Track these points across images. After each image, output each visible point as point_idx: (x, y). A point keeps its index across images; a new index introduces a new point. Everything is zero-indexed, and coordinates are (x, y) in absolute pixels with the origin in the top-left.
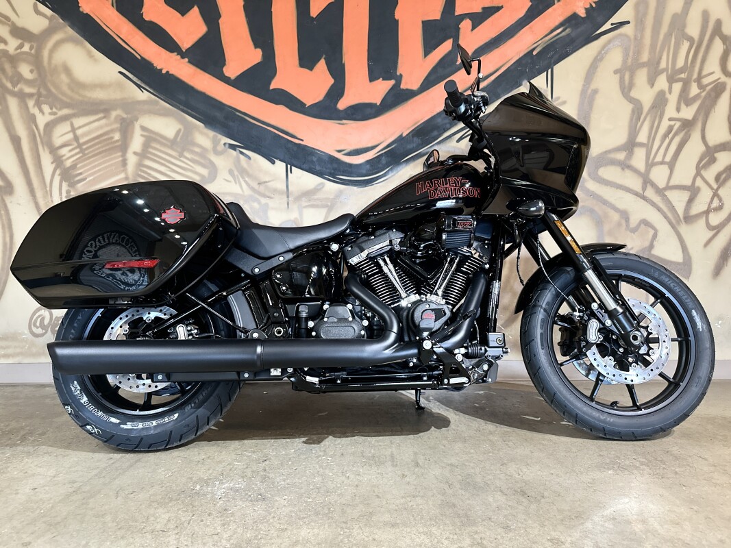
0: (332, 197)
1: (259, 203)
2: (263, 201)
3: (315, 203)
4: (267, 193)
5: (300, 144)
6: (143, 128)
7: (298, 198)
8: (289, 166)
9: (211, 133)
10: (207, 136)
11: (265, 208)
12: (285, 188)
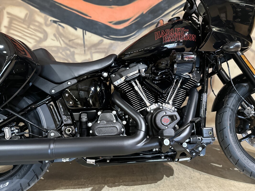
0: (107, 47)
1: (70, 51)
2: (72, 50)
3: (99, 50)
4: (74, 46)
5: (89, 20)
6: (8, 13)
7: (90, 48)
8: (84, 31)
9: (43, 15)
10: (41, 16)
11: (73, 54)
12: (82, 42)
